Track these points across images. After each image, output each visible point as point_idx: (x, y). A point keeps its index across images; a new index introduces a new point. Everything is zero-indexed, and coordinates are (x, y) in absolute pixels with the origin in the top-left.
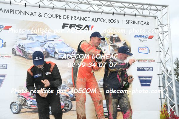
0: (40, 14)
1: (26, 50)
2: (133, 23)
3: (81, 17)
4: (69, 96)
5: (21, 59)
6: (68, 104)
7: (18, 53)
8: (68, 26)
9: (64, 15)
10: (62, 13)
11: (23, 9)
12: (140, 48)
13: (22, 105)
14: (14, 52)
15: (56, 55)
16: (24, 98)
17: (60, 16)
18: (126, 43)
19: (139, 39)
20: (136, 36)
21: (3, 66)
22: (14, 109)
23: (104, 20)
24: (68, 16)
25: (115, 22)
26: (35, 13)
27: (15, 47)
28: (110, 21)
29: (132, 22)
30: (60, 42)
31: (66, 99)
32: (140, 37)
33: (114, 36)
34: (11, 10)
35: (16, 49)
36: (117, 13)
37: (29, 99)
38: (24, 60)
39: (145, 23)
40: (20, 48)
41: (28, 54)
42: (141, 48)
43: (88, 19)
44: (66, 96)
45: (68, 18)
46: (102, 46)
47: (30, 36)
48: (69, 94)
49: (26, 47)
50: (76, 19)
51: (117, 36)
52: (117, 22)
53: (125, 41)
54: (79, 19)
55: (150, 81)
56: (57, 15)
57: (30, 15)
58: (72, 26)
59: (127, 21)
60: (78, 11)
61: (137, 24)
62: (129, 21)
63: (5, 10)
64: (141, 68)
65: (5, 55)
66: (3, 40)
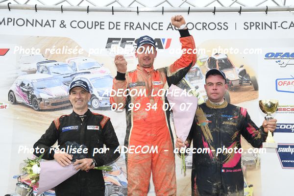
0: (62, 24)
1: (34, 94)
2: (260, 27)
3: (144, 24)
4: (119, 184)
5: (25, 112)
7: (19, 100)
8: (118, 43)
9: (110, 23)
10: (107, 18)
11: (31, 15)
12: (278, 81)
14: (12, 98)
15: (94, 101)
16: (29, 187)
17: (101, 24)
18: (245, 70)
19: (277, 60)
20: (270, 55)
23: (195, 26)
24: (117, 23)
25: (220, 28)
26: (54, 21)
27: (14, 88)
28: (207, 27)
29: (258, 24)
30: (103, 75)
31: (113, 191)
32: (279, 57)
33: (217, 58)
34: (8, 19)
35: (16, 92)
36: (223, 8)
38: (31, 112)
39: (292, 25)
40: (24, 89)
41: (38, 101)
42: (283, 81)
43: (159, 26)
44: (114, 185)
45: (118, 27)
46: (191, 79)
47: (42, 66)
48: (120, 181)
49: (35, 88)
50: (134, 27)
51: (225, 57)
52: (223, 26)
53: (242, 67)
54: (140, 27)
56: (95, 22)
57: (43, 25)
58: (127, 41)
59: (246, 24)
60: (138, 12)
61: (271, 28)
62: (252, 24)
64: (283, 127)
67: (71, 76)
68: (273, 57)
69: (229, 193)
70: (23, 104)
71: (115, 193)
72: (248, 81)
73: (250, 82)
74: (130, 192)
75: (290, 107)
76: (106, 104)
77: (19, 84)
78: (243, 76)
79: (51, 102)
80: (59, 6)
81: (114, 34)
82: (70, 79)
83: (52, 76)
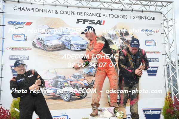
0: (56, 12)
1: (44, 43)
3: (93, 14)
4: (84, 85)
7: (37, 46)
8: (81, 21)
9: (78, 12)
10: (76, 10)
11: (42, 8)
14: (34, 45)
15: (72, 47)
17: (74, 13)
21: (25, 58)
23: (114, 16)
24: (81, 12)
25: (124, 18)
26: (52, 10)
27: (35, 40)
28: (119, 17)
29: (139, 17)
34: (31, 8)
35: (36, 42)
36: (126, 9)
37: (48, 87)
38: (43, 52)
39: (151, 18)
40: (40, 41)
41: (46, 47)
42: (148, 41)
43: (100, 15)
44: (82, 85)
45: (81, 14)
46: (113, 39)
48: (84, 83)
49: (45, 40)
50: (89, 15)
52: (126, 17)
54: (91, 15)
55: (156, 71)
56: (71, 12)
57: (48, 12)
58: (86, 21)
59: (134, 17)
60: (90, 8)
61: (144, 19)
62: (137, 17)
63: (26, 8)
65: (27, 47)
66: (24, 35)
67: (61, 35)
70: (39, 48)
75: (150, 52)
76: (77, 49)
77: (37, 38)
79: (52, 47)
80: (55, 3)
81: (80, 17)
82: (61, 37)
83: (52, 35)
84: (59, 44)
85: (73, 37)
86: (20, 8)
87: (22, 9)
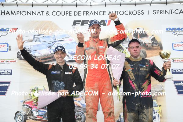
0: (47, 13)
1: (32, 53)
2: (163, 13)
3: (95, 12)
4: (81, 106)
6: (80, 116)
9: (75, 12)
10: (73, 9)
11: (30, 9)
12: (174, 44)
13: (28, 116)
14: (19, 56)
16: (30, 107)
17: (70, 13)
18: (154, 38)
19: (173, 32)
20: (169, 29)
21: (8, 72)
22: (19, 119)
23: (124, 13)
24: (79, 12)
25: (139, 13)
26: (42, 12)
28: (132, 13)
29: (161, 11)
31: (78, 110)
32: (174, 30)
34: (17, 11)
36: (140, 2)
39: (181, 12)
42: (176, 44)
43: (104, 13)
44: (78, 106)
45: (80, 14)
48: (81, 104)
49: (32, 50)
50: (89, 14)
52: (141, 13)
53: (153, 36)
54: (92, 14)
56: (66, 12)
57: (37, 14)
58: (85, 22)
59: (154, 11)
60: (91, 6)
61: (169, 13)
62: (158, 11)
63: (12, 12)
64: (177, 70)
65: (10, 60)
66: (8, 44)
67: (52, 43)
68: (170, 30)
69: (145, 109)
71: (79, 111)
72: (157, 44)
73: (158, 45)
74: (88, 110)
75: (181, 59)
78: (154, 41)
79: (41, 58)
80: (46, 3)
81: (77, 18)
82: (52, 44)
83: (41, 43)
84: (50, 53)
85: (68, 44)
86: (4, 13)
87: (7, 14)
